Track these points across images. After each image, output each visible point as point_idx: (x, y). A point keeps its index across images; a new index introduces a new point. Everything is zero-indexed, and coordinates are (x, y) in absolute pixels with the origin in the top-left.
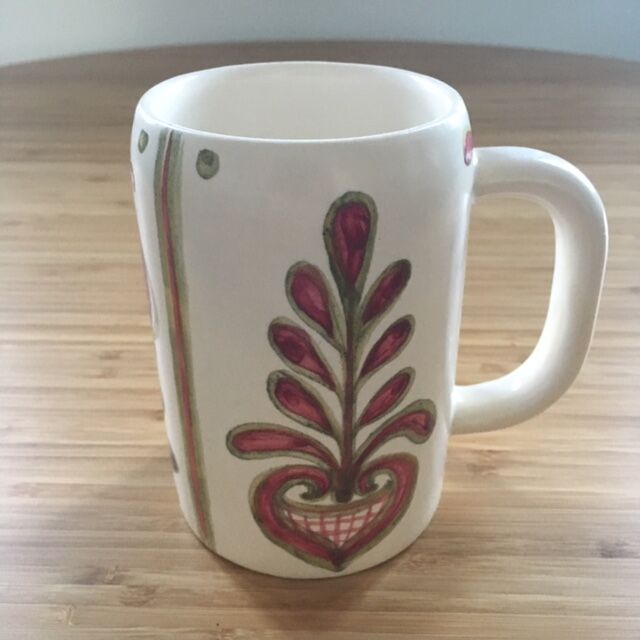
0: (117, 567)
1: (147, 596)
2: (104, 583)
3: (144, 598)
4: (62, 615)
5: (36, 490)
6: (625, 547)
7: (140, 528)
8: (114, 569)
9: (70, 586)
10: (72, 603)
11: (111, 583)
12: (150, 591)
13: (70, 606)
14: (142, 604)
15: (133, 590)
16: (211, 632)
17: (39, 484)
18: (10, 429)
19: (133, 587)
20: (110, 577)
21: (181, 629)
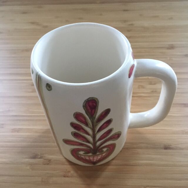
0: (41, 154)
1: (49, 162)
2: (38, 158)
3: (48, 163)
4: (28, 167)
5: (18, 130)
6: (170, 146)
7: (46, 142)
8: (40, 154)
9: (30, 159)
10: (31, 164)
11: (40, 158)
12: (50, 160)
13: (30, 165)
14: (48, 164)
15: (45, 160)
16: (65, 172)
17: (19, 129)
18: (9, 111)
19: (45, 159)
20: (39, 157)
21: (58, 171)
